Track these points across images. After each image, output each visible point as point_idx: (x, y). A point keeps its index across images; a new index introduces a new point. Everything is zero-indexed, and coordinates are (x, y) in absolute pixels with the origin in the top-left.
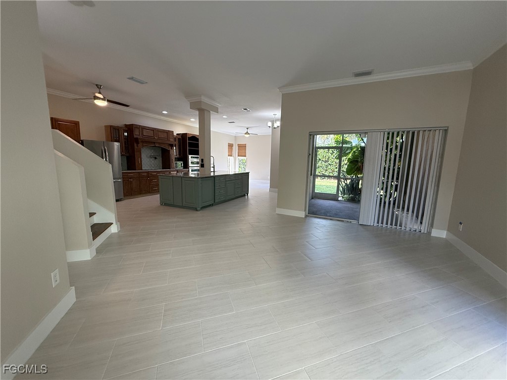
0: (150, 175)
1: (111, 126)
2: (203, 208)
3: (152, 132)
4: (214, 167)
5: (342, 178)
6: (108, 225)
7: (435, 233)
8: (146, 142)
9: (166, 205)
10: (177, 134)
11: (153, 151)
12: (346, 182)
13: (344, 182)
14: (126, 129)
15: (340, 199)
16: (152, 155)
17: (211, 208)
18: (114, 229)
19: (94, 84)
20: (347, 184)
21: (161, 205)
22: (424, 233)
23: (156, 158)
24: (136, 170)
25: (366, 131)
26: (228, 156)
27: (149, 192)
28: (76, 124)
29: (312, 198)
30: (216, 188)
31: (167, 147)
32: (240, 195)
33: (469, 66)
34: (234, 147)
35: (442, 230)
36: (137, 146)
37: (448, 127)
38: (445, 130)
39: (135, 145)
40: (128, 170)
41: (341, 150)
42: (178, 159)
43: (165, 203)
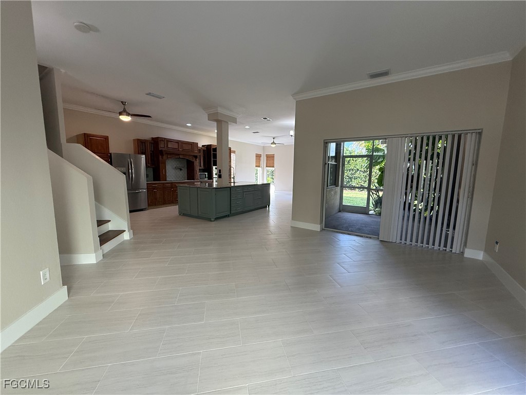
0: (173, 186)
1: (138, 140)
2: (217, 219)
3: (177, 144)
4: (234, 178)
5: (373, 190)
6: (121, 232)
7: (469, 253)
8: (171, 154)
9: (184, 215)
10: (202, 146)
11: (178, 162)
12: (378, 194)
13: (376, 194)
14: (152, 142)
15: (371, 212)
16: (178, 166)
17: (227, 219)
18: (126, 236)
19: (119, 101)
20: (378, 196)
21: (180, 215)
22: (455, 253)
23: (181, 170)
24: (160, 181)
25: (385, 137)
26: (256, 167)
27: (173, 203)
28: (106, 139)
29: (340, 211)
30: (232, 199)
31: (191, 159)
32: (260, 206)
33: (506, 57)
34: (262, 158)
35: (480, 250)
36: (162, 158)
37: (482, 129)
38: (479, 132)
39: (160, 157)
40: (154, 181)
41: (372, 160)
42: (204, 171)
43: (183, 214)
